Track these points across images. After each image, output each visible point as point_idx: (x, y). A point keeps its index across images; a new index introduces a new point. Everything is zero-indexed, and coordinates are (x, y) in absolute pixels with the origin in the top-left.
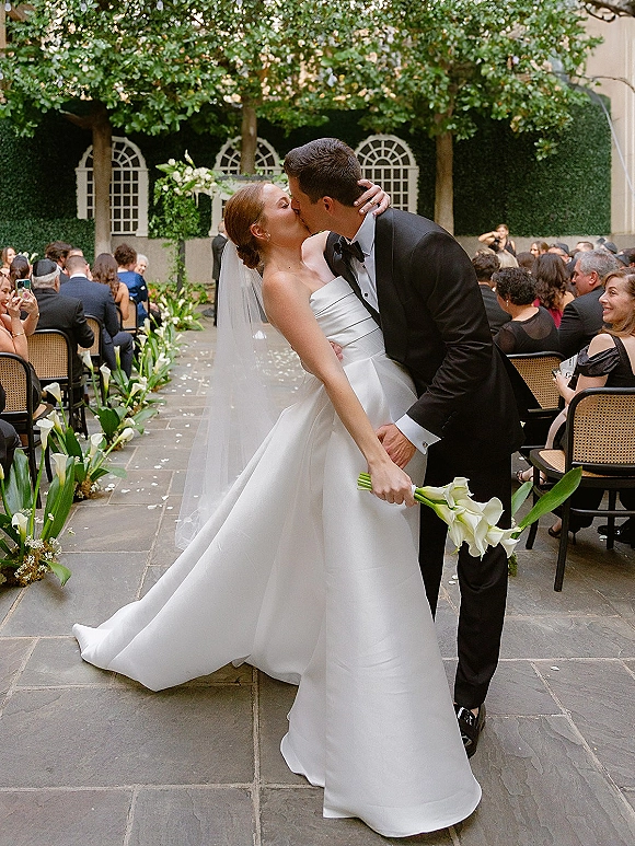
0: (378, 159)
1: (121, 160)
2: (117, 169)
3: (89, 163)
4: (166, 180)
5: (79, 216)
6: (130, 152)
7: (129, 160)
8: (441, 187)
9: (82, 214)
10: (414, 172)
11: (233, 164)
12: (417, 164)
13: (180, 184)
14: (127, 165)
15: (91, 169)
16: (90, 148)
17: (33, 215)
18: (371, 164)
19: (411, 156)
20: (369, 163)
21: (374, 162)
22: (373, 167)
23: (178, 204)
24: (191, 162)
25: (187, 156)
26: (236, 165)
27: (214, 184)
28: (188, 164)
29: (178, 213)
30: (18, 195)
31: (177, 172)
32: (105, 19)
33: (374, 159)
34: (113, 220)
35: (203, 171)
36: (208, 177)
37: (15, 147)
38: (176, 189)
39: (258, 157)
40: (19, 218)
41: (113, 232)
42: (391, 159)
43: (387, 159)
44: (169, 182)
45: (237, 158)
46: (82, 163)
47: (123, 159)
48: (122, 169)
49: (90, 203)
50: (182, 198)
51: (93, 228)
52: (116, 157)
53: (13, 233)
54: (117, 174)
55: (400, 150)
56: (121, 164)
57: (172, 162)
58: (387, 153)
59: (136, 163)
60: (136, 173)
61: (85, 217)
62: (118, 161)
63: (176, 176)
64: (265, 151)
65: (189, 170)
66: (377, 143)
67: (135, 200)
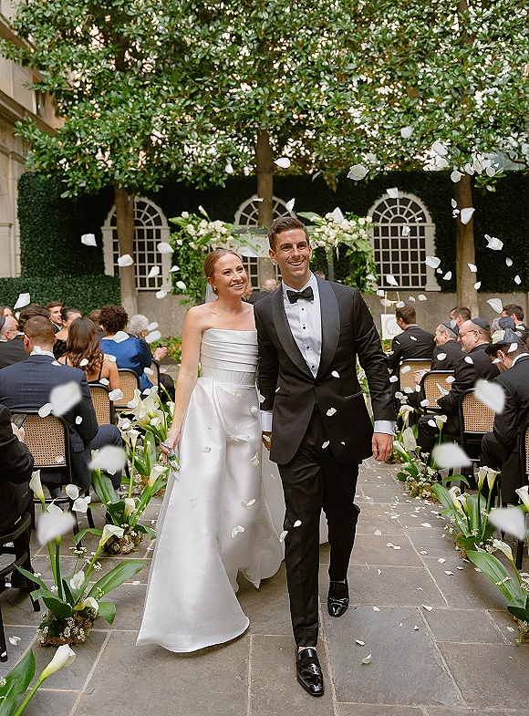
0: (394, 216)
1: (144, 219)
2: (141, 228)
3: (114, 223)
4: (180, 234)
5: (107, 273)
6: (152, 211)
7: (151, 218)
8: (462, 243)
9: (109, 271)
10: (431, 229)
11: (252, 222)
12: (433, 221)
13: (195, 238)
14: (150, 224)
15: (115, 228)
16: (114, 209)
17: (64, 271)
18: (387, 221)
19: (427, 214)
20: (385, 221)
21: (390, 220)
22: (390, 225)
23: (194, 259)
24: (206, 214)
25: (200, 208)
26: (254, 223)
27: (231, 238)
28: (204, 217)
29: (194, 268)
30: (49, 252)
31: (191, 225)
32: (119, 79)
33: (390, 216)
34: (138, 276)
35: (218, 224)
36: (224, 231)
37: (44, 206)
38: (192, 244)
40: (49, 274)
41: (139, 288)
42: (407, 216)
43: (403, 216)
44: (183, 236)
45: (255, 216)
46: (107, 222)
47: (146, 218)
48: (146, 228)
49: (116, 261)
50: (198, 253)
51: (119, 285)
52: (139, 216)
53: (43, 288)
54: (141, 233)
55: (415, 207)
56: (144, 223)
57: (185, 214)
58: (403, 210)
59: (158, 221)
60: (158, 231)
61: (112, 274)
62: (141, 220)
63: (190, 229)
64: (282, 209)
65: (203, 223)
66: (391, 201)
67: (159, 257)
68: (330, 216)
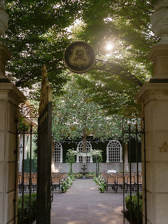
1: (57, 146)
10: (121, 149)
11: (81, 147)
12: (122, 147)
14: (58, 147)
22: (112, 147)
27: (78, 154)
33: (112, 145)
34: (55, 159)
39: (87, 145)
45: (82, 145)
52: (55, 145)
54: (56, 149)
55: (118, 143)
57: (70, 149)
58: (115, 144)
59: (60, 146)
60: (60, 149)
63: (71, 152)
64: (88, 144)
65: (73, 151)
66: (113, 142)
67: (60, 154)
68: (95, 150)
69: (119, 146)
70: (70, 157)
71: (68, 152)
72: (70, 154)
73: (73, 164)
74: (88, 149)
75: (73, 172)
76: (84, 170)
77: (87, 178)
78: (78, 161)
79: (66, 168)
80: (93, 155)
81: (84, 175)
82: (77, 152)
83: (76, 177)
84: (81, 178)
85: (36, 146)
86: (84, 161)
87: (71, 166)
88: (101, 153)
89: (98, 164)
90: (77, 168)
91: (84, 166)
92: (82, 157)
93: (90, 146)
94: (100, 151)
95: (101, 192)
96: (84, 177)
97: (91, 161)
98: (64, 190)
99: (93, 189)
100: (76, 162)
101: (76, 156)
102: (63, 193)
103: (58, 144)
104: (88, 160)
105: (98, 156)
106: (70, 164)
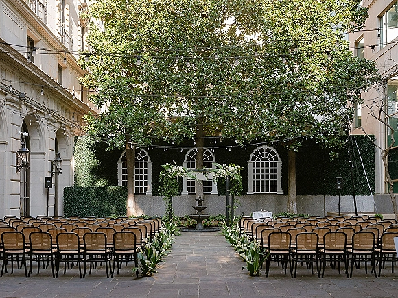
0: (263, 157)
2: (137, 162)
3: (124, 159)
4: (164, 171)
7: (143, 157)
9: (120, 184)
10: (280, 164)
11: (193, 160)
12: (282, 160)
13: (171, 173)
14: (142, 160)
15: (124, 162)
16: (124, 152)
19: (278, 156)
20: (258, 160)
21: (261, 159)
22: (260, 162)
23: (170, 181)
24: (176, 164)
25: (174, 161)
27: (185, 173)
28: (174, 165)
29: (170, 185)
31: (169, 168)
33: (261, 157)
34: (135, 187)
35: (181, 168)
38: (169, 175)
39: (205, 156)
41: (135, 192)
42: (269, 157)
43: (267, 157)
44: (166, 172)
45: (195, 157)
46: (120, 159)
47: (140, 157)
48: (139, 162)
49: (124, 178)
50: (171, 179)
51: (126, 191)
52: (136, 156)
54: (137, 164)
55: (273, 153)
56: (139, 160)
57: (167, 164)
59: (146, 159)
60: (146, 164)
61: (122, 185)
62: (137, 158)
63: (169, 170)
64: (208, 153)
65: (174, 167)
66: (262, 150)
67: (146, 177)
68: (225, 165)
69: (276, 159)
70: (167, 182)
71: (163, 169)
72: (167, 175)
73: (175, 198)
74: (206, 165)
75: (176, 214)
76: (200, 210)
77: (206, 229)
78: (185, 191)
79: (160, 206)
80: (221, 176)
81: (199, 221)
82: (183, 170)
83: (182, 226)
84: (192, 228)
85: (94, 158)
86: (199, 191)
87: (171, 202)
88: (238, 171)
89: (233, 198)
90: (182, 206)
91: (200, 202)
92: (193, 183)
93: (211, 159)
94: (236, 167)
95: (252, 275)
96: (200, 226)
97: (215, 191)
98: (149, 269)
99: (224, 260)
100: (180, 194)
101: (180, 179)
102: (145, 276)
103: (143, 154)
104: (206, 189)
105: (231, 180)
106: (169, 197)
